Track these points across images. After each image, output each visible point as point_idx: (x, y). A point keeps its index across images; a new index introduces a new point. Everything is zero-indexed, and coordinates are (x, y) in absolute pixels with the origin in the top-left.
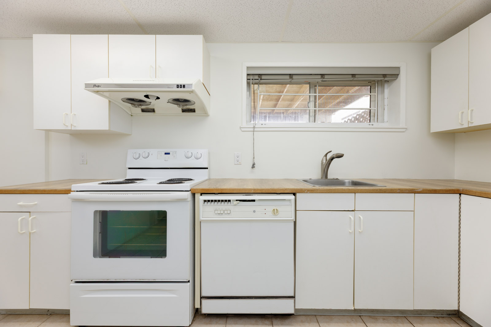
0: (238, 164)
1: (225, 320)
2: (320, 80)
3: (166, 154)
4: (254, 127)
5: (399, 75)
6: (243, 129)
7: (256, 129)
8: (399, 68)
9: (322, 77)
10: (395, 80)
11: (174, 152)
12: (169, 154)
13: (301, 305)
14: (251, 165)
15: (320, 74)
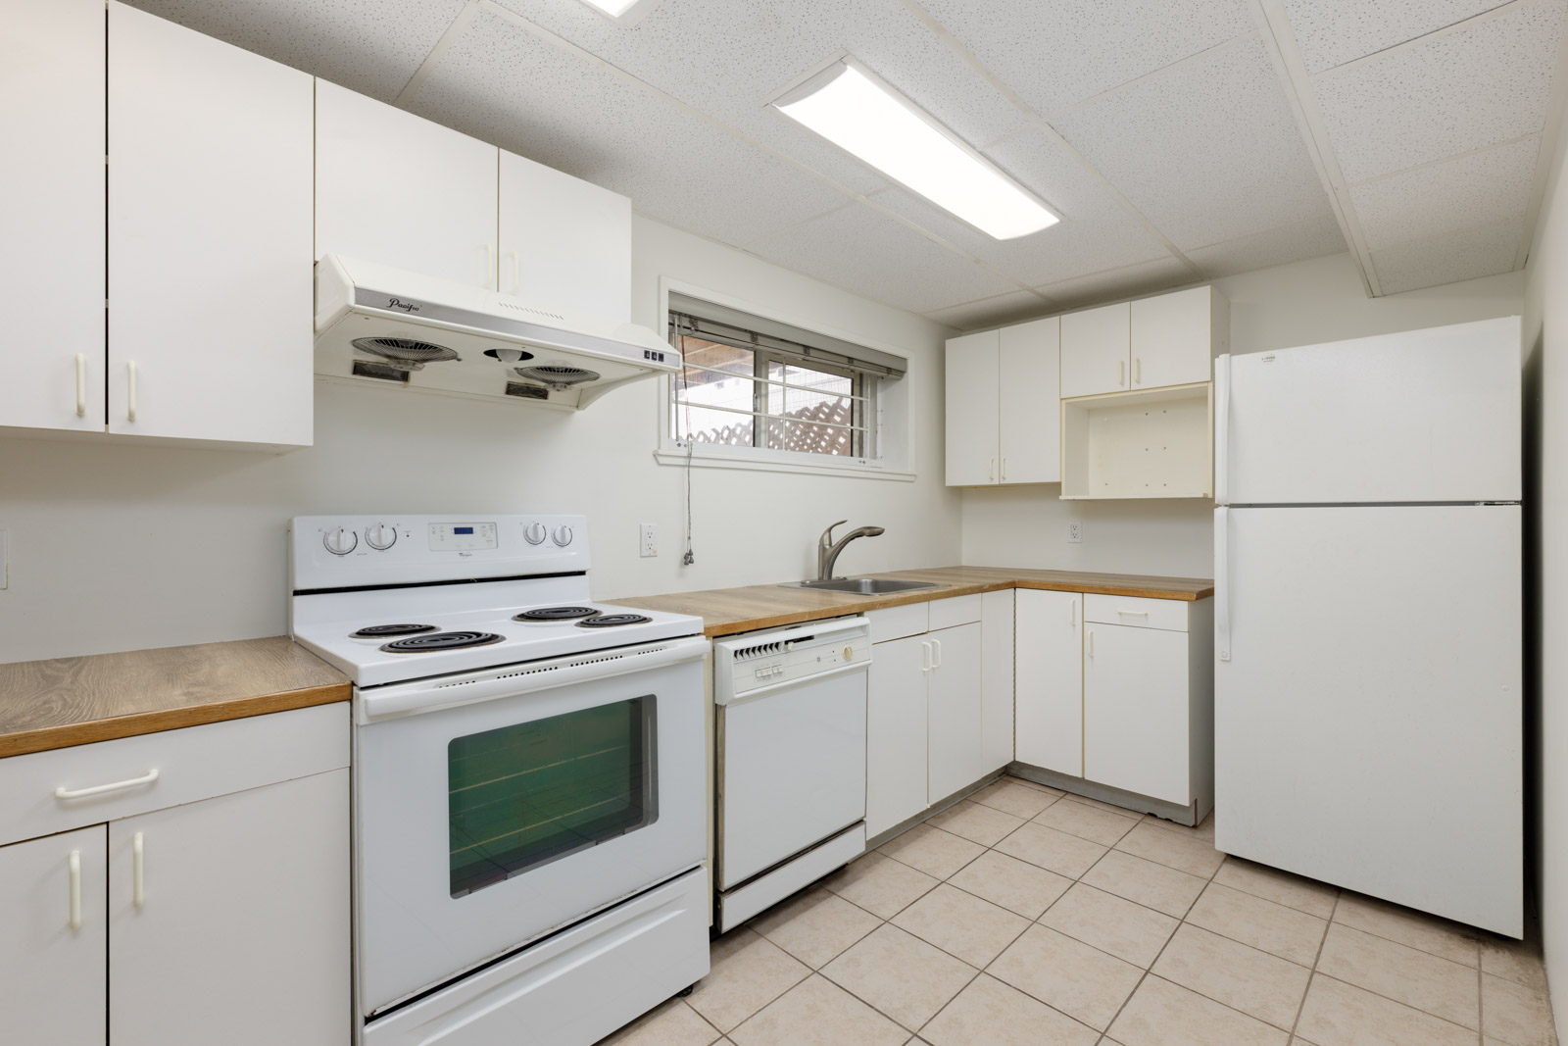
0: (650, 556)
1: (750, 933)
2: (800, 358)
3: (458, 531)
4: (689, 456)
5: (906, 375)
6: (662, 460)
7: (693, 462)
8: (905, 359)
9: (805, 351)
10: (899, 380)
11: (487, 525)
12: (469, 531)
13: (875, 828)
14: (679, 556)
15: (804, 346)
